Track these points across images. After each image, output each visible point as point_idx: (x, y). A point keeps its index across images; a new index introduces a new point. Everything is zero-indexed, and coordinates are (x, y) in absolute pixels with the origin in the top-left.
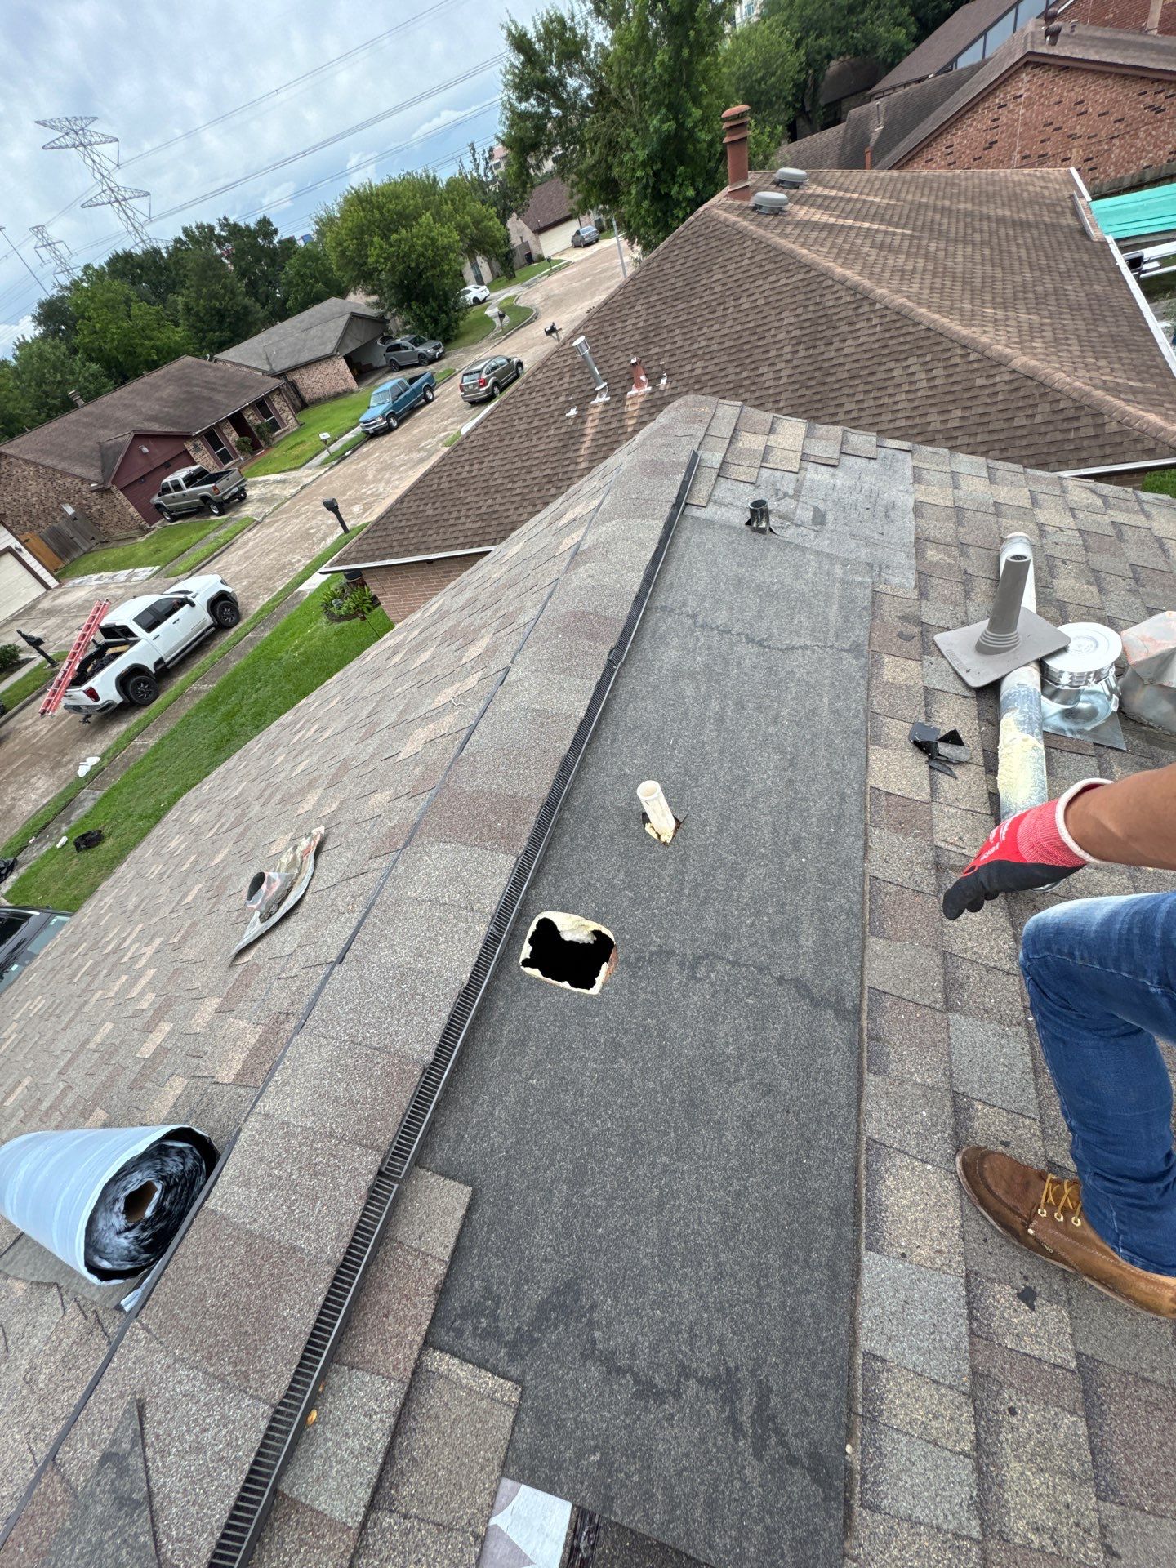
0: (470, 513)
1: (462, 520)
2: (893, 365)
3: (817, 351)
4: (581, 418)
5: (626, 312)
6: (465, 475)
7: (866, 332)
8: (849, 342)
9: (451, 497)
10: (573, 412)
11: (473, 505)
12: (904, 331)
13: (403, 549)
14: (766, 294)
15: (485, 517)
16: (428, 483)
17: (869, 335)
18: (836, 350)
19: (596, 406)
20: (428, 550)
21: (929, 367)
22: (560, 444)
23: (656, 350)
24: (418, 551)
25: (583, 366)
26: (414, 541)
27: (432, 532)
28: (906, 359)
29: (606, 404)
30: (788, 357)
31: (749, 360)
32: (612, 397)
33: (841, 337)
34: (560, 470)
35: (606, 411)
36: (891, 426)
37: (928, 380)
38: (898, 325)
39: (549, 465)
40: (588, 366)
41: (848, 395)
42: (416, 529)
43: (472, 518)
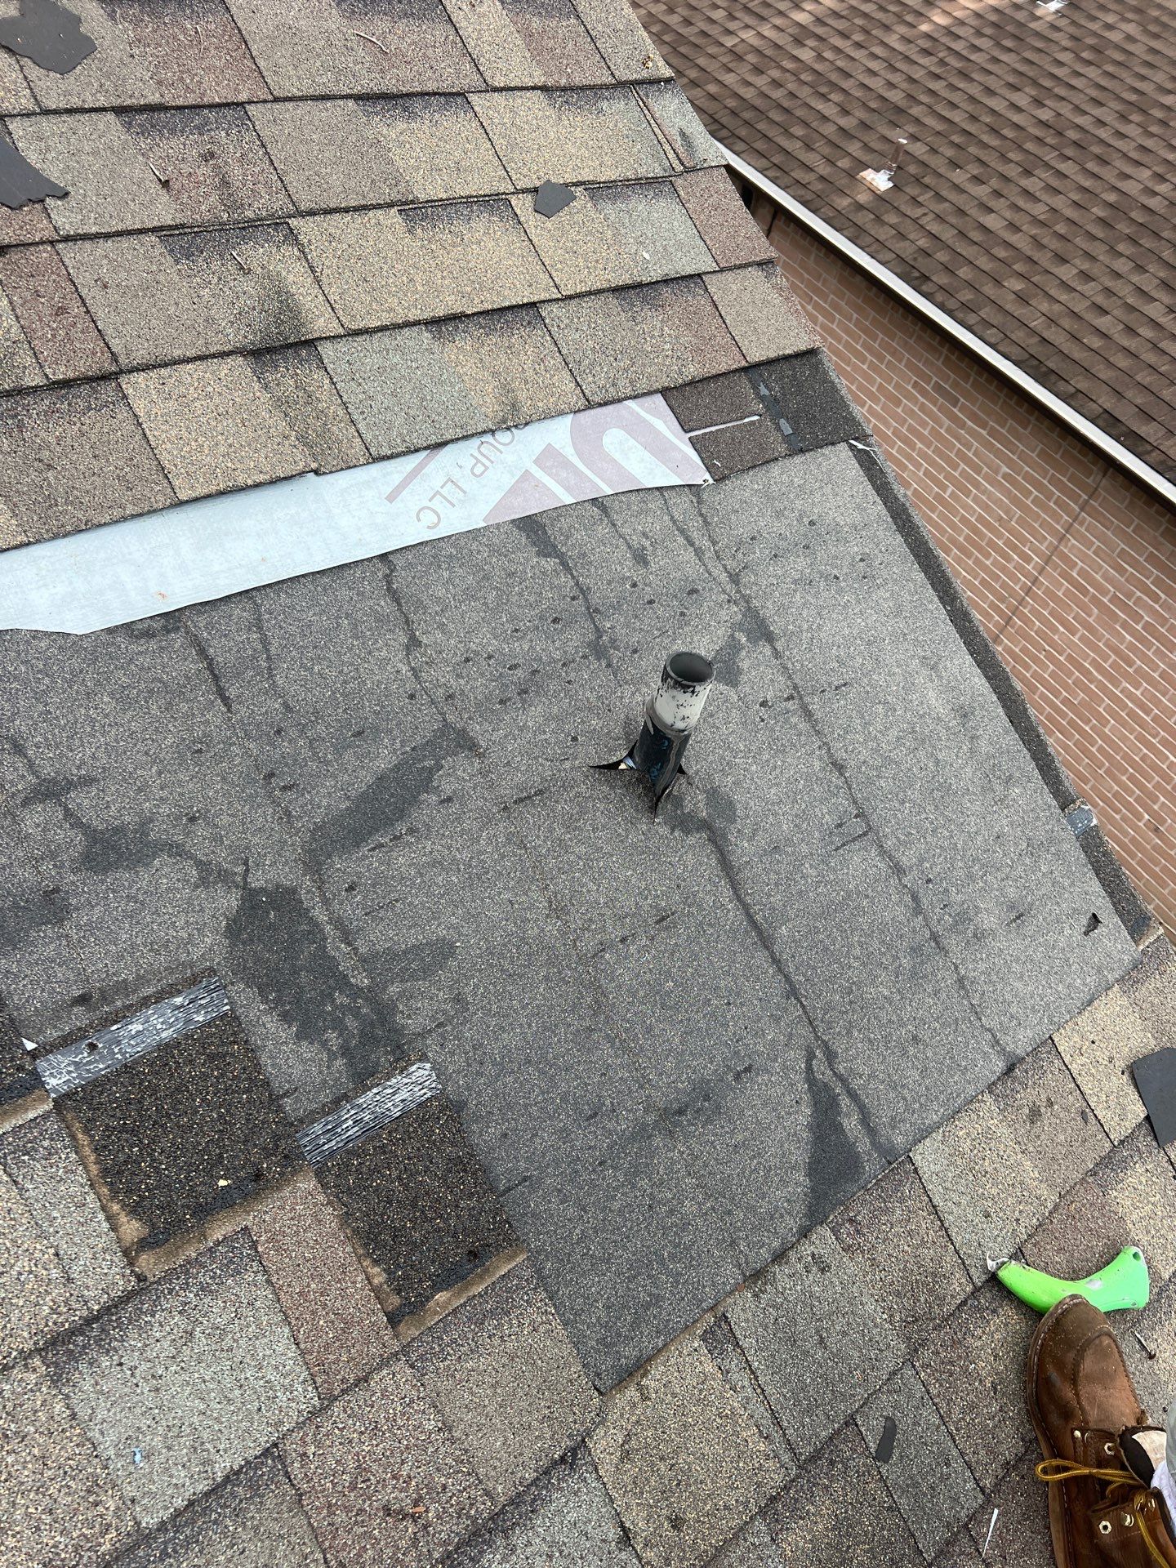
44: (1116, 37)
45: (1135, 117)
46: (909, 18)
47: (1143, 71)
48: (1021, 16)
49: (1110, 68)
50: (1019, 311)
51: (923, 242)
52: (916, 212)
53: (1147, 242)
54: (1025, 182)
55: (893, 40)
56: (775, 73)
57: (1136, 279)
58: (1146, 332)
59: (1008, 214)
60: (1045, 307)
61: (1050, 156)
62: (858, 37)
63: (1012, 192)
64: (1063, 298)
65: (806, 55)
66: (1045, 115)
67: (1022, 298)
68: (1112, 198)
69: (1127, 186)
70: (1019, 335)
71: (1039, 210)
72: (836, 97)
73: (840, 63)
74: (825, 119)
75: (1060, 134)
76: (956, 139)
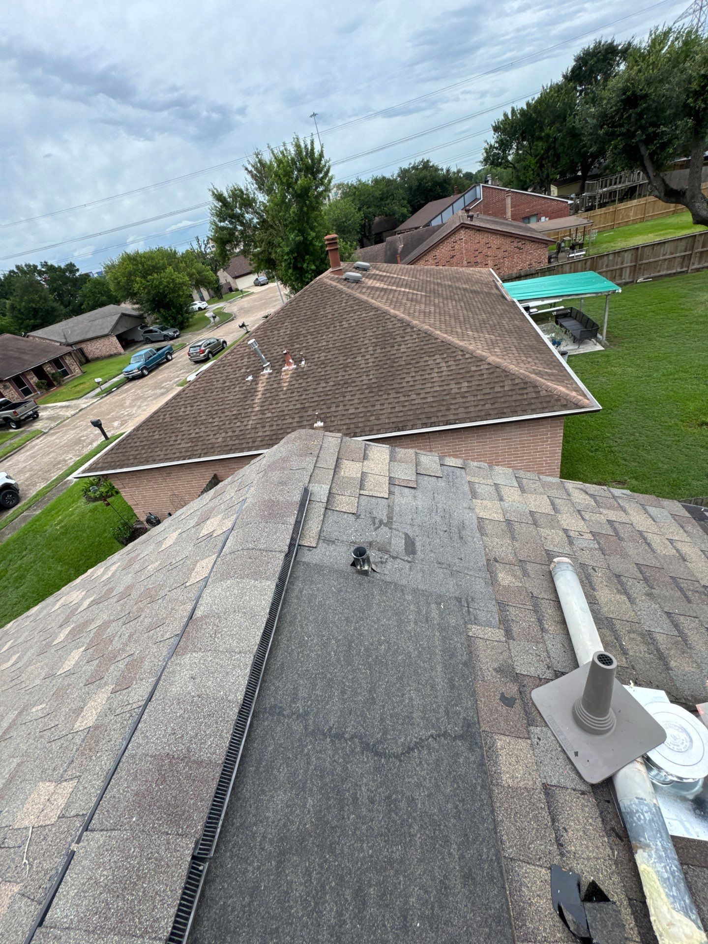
0: (184, 437)
1: (178, 442)
2: (427, 358)
3: (387, 350)
4: (255, 381)
5: (279, 326)
6: (181, 414)
7: (411, 341)
8: (403, 346)
9: (171, 427)
10: (250, 378)
11: (186, 432)
12: (430, 342)
13: (136, 461)
14: (356, 320)
15: (194, 440)
16: (157, 419)
17: (413, 343)
18: (397, 350)
19: (264, 375)
20: (154, 462)
21: (446, 360)
22: (243, 396)
23: (298, 346)
24: (147, 462)
25: (255, 353)
26: (145, 455)
27: (158, 449)
28: (434, 356)
29: (270, 374)
30: (372, 352)
31: (350, 353)
32: (273, 370)
33: (399, 343)
34: (243, 411)
35: (270, 378)
36: (432, 390)
37: (447, 367)
38: (427, 339)
39: (236, 408)
40: (259, 354)
41: (407, 373)
42: (146, 447)
43: (185, 441)
44: (323, 358)
45: (348, 369)
46: (279, 390)
47: (337, 360)
48: (300, 370)
49: (330, 365)
50: (380, 422)
51: (345, 427)
52: (335, 423)
53: (382, 388)
54: (346, 399)
55: (282, 396)
56: (268, 424)
57: (391, 396)
58: (407, 404)
59: (352, 407)
60: (383, 417)
61: (344, 390)
62: (274, 402)
63: (346, 403)
64: (384, 412)
65: (269, 415)
66: (332, 383)
67: (379, 419)
68: (365, 387)
69: (364, 382)
70: (387, 426)
71: (356, 401)
72: (287, 417)
73: (278, 410)
74: (291, 423)
75: (339, 384)
76: (322, 403)
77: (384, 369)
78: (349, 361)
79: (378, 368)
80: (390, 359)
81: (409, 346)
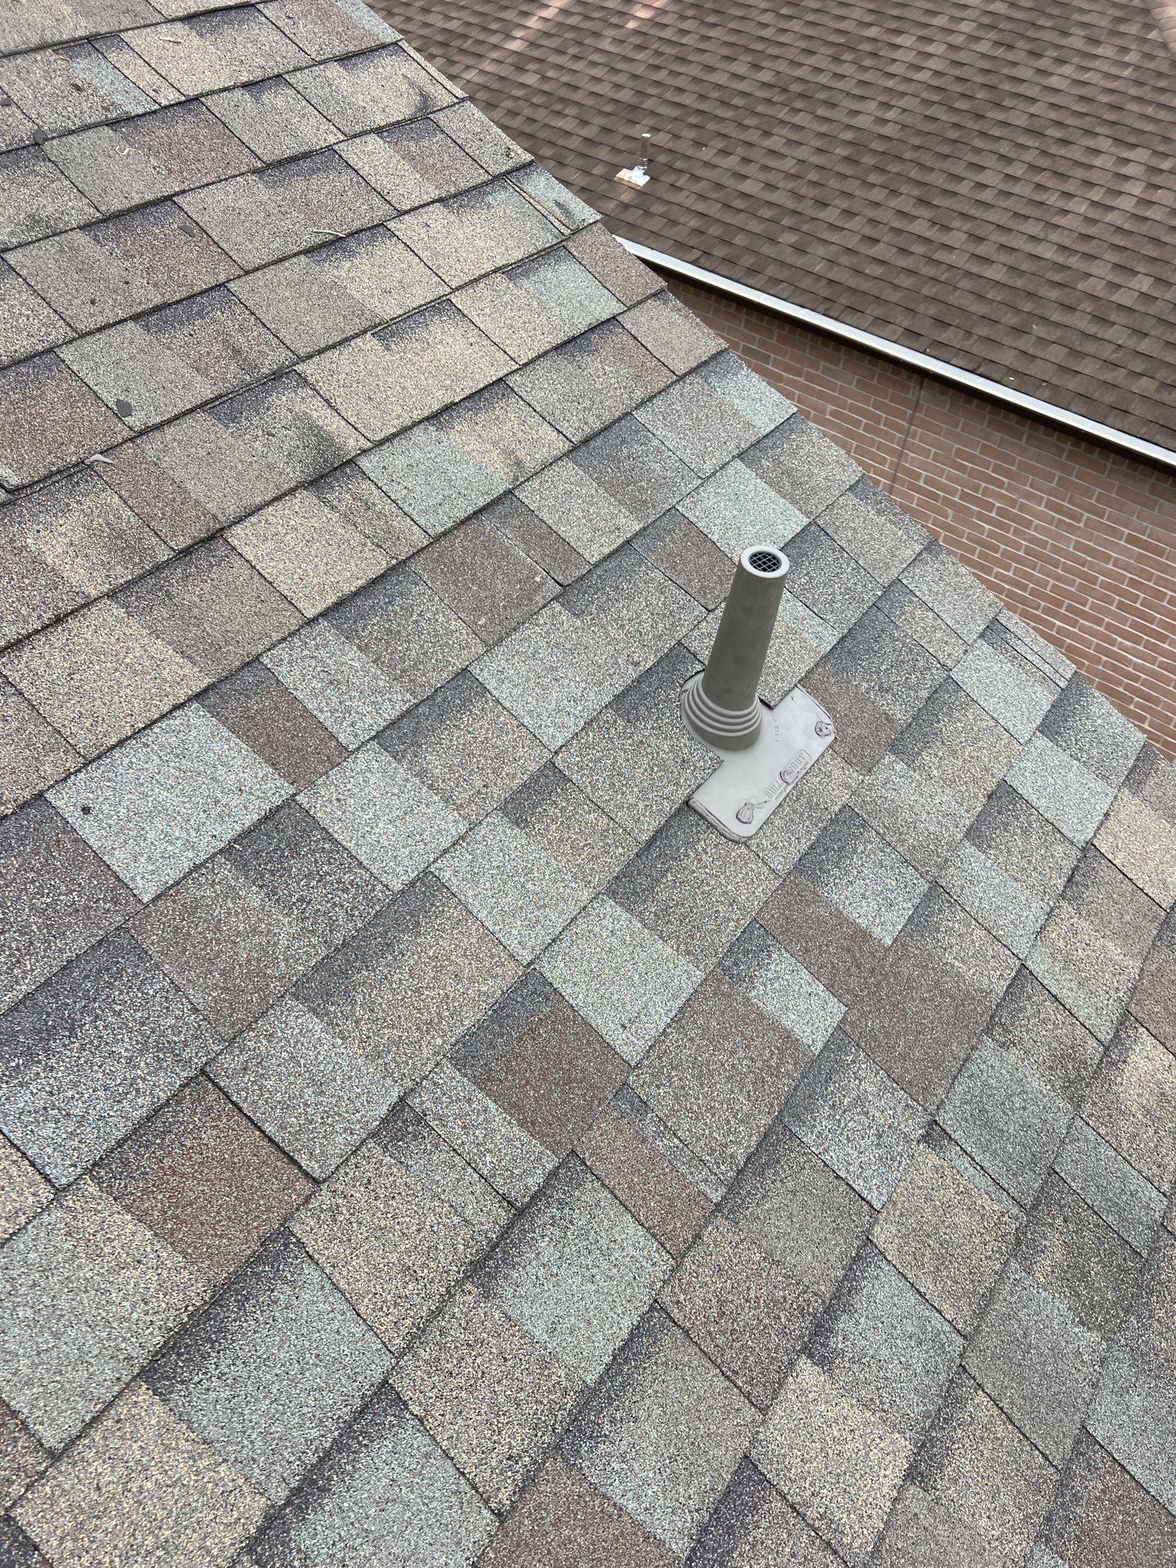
41: (1002, 157)
45: (847, 56)
46: (614, 20)
49: (811, 17)
50: (799, 261)
51: (694, 223)
52: (679, 197)
53: (893, 168)
54: (769, 143)
55: (606, 45)
56: (508, 104)
57: (894, 203)
58: (919, 249)
59: (762, 176)
60: (821, 251)
61: (782, 114)
62: (573, 50)
63: (758, 155)
64: (835, 238)
65: (531, 79)
66: (765, 76)
67: (799, 249)
68: (849, 136)
69: (858, 121)
70: (806, 283)
71: (788, 165)
72: (571, 111)
73: (564, 79)
74: (568, 134)
75: (784, 90)
76: (693, 120)
77: (951, 109)
78: (872, 32)
79: (936, 98)
80: (992, 88)
81: (1086, 77)
